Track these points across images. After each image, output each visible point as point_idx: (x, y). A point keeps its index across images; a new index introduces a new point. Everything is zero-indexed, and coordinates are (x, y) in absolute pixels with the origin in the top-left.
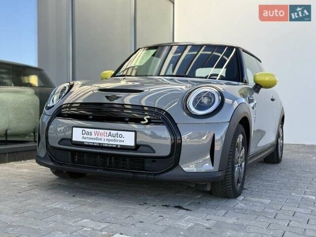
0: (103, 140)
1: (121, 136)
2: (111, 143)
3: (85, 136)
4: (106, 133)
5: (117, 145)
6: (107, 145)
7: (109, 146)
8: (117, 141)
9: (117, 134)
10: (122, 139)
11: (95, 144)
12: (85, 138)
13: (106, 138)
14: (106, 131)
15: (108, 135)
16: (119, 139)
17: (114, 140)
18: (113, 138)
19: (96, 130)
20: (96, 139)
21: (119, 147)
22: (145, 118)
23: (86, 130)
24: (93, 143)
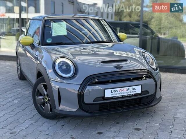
0: (124, 93)
1: (134, 89)
2: (129, 94)
3: (113, 93)
4: (126, 89)
5: (132, 94)
6: (127, 96)
7: (128, 95)
8: (132, 92)
9: (132, 88)
10: (135, 90)
11: (120, 97)
12: (113, 94)
13: (126, 92)
14: (126, 88)
15: (127, 90)
16: (133, 90)
17: (131, 92)
18: (130, 91)
19: (120, 89)
20: (121, 93)
21: (133, 95)
22: (143, 76)
23: (114, 89)
24: (119, 96)
